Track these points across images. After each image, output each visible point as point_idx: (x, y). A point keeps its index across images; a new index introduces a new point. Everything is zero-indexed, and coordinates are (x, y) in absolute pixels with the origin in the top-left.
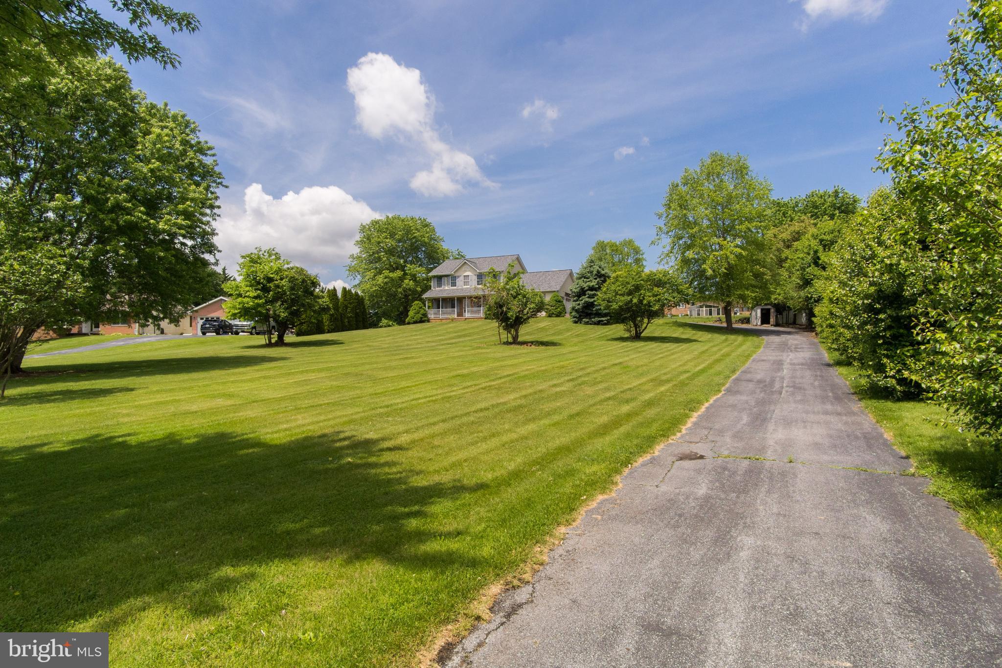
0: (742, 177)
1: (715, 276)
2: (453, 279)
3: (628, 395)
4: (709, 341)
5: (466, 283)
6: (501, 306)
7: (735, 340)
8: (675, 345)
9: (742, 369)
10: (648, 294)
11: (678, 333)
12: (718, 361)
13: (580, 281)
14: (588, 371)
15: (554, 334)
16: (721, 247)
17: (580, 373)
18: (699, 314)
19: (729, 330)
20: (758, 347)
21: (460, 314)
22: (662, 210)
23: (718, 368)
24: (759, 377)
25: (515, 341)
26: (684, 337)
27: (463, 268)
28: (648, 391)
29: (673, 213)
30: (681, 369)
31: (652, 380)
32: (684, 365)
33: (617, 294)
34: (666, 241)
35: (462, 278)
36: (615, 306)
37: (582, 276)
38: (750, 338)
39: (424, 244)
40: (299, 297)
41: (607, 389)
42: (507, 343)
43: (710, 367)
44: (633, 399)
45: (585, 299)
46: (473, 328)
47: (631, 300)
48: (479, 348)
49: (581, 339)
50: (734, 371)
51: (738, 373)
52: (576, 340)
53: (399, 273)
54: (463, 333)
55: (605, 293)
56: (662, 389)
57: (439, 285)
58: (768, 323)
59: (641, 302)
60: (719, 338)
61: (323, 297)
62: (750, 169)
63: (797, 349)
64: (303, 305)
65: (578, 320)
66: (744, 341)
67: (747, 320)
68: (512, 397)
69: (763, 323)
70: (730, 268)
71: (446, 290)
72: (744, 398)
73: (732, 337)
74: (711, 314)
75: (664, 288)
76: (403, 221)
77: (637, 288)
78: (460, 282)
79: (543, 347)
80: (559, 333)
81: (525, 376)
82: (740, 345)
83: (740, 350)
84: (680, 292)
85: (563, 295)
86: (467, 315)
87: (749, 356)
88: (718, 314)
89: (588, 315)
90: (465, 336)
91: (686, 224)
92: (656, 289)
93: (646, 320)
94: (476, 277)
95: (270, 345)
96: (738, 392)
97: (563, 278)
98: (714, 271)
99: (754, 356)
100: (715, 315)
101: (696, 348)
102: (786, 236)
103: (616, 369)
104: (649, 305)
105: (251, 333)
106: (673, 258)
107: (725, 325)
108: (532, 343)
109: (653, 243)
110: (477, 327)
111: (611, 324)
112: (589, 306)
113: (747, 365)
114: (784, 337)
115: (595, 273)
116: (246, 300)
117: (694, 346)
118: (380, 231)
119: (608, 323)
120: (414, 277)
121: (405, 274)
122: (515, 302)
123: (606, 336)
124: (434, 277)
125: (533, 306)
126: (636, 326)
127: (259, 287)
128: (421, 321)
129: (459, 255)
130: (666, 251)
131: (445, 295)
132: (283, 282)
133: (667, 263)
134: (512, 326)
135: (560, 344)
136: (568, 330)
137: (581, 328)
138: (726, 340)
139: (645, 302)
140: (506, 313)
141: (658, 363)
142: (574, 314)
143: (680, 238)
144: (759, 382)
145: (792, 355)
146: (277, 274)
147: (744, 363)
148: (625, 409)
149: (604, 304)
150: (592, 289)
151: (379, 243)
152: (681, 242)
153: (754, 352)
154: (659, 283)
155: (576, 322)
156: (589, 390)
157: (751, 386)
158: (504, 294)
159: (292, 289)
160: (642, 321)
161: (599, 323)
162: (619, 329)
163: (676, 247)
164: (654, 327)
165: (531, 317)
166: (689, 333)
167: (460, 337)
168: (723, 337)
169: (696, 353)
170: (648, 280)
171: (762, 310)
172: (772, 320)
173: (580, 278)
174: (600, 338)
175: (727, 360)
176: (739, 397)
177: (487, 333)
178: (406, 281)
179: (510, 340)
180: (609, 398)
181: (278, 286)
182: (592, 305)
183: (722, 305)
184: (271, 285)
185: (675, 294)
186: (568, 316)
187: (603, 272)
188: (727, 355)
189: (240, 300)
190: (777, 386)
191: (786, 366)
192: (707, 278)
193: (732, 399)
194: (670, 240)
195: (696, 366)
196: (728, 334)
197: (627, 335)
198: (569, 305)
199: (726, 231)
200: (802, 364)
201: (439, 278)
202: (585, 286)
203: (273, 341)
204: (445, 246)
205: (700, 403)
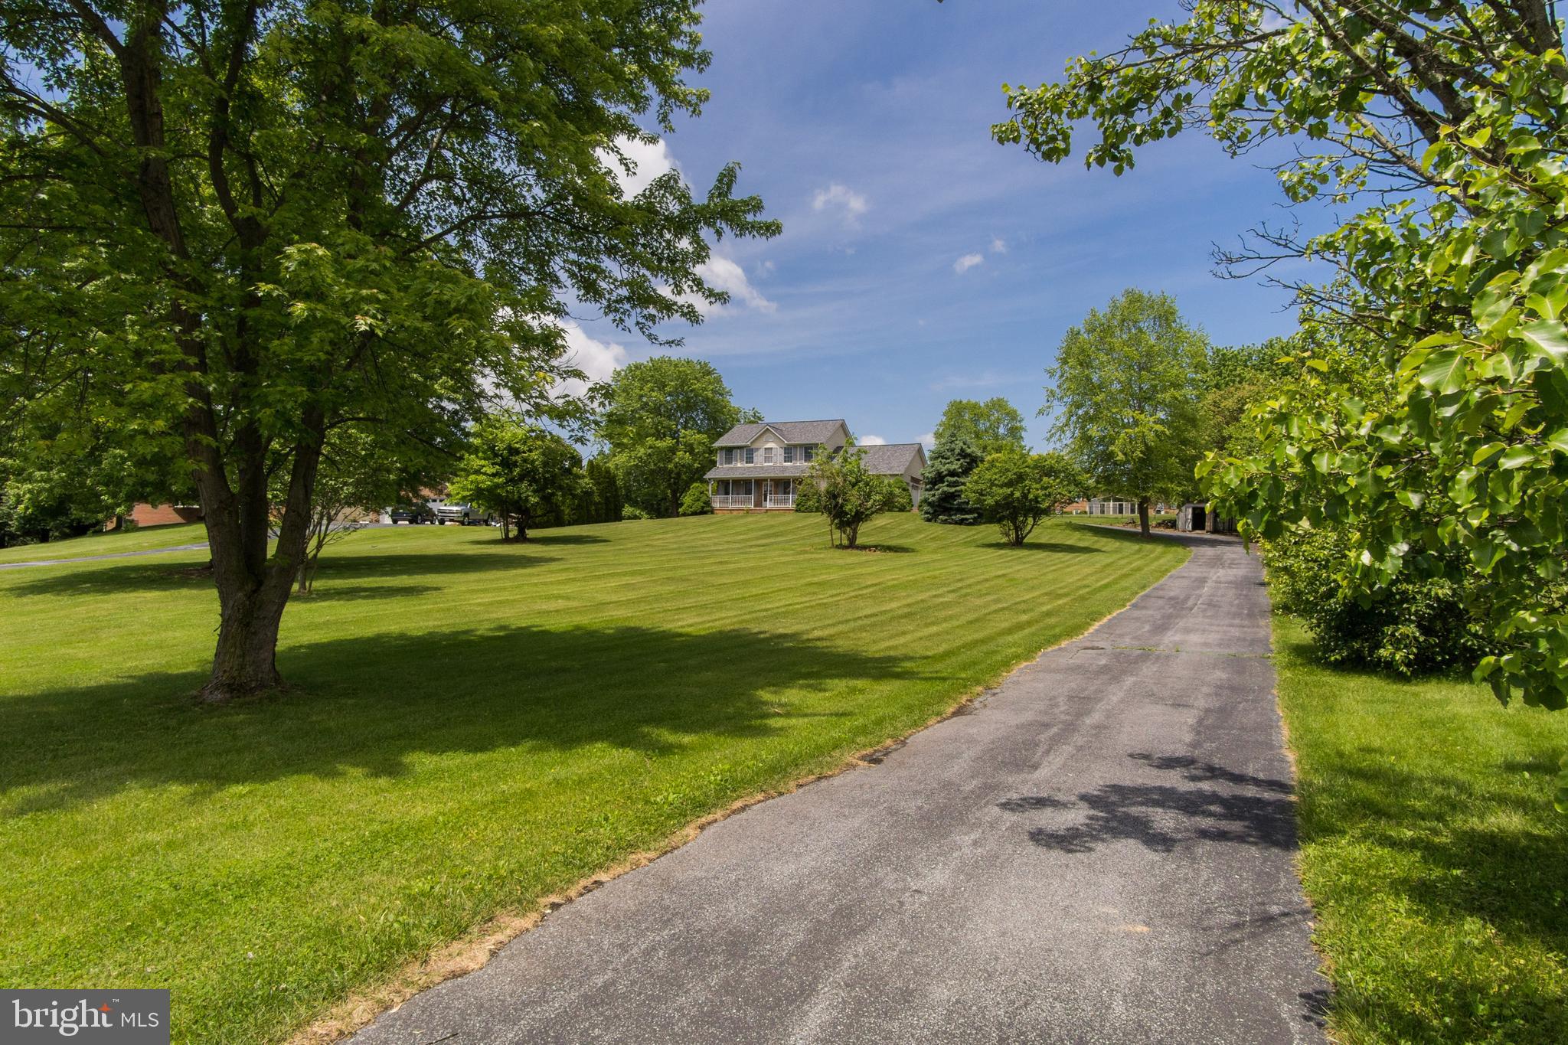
0: (1169, 326)
1: (1127, 462)
2: (749, 453)
3: (1023, 606)
4: (1116, 551)
5: (767, 459)
6: (835, 497)
7: (1152, 552)
8: (1069, 556)
9: (1155, 585)
10: (1035, 486)
11: (1074, 538)
12: (1125, 576)
13: (937, 462)
14: (968, 582)
15: (900, 537)
16: (1136, 423)
17: (960, 585)
18: (1103, 512)
19: (1145, 536)
20: (1182, 561)
21: (758, 504)
22: (1056, 365)
23: (1124, 583)
24: (1172, 594)
25: (852, 545)
26: (1082, 544)
27: (764, 438)
28: (1043, 604)
29: (1069, 372)
30: (1080, 584)
31: (1046, 594)
32: (1083, 579)
33: (993, 484)
34: (1060, 410)
35: (761, 452)
36: (990, 501)
37: (938, 456)
38: (1174, 549)
39: (706, 400)
40: (554, 476)
41: (998, 601)
42: (841, 547)
43: (1115, 582)
44: (1032, 610)
45: (943, 488)
46: (783, 524)
47: (1012, 494)
48: (806, 552)
49: (939, 543)
50: (1144, 587)
51: (1148, 590)
52: (933, 545)
53: (668, 442)
54: (771, 531)
55: (976, 482)
56: (1060, 602)
57: (729, 460)
58: (1202, 528)
59: (1025, 496)
60: (1131, 547)
61: (583, 477)
62: (1179, 314)
63: (1232, 564)
64: (561, 488)
65: (932, 518)
66: (1164, 553)
67: (1173, 524)
68: (894, 605)
69: (1195, 528)
70: (1148, 450)
71: (738, 468)
72: (1150, 612)
73: (1149, 547)
74: (1121, 511)
75: (1057, 477)
76: (676, 366)
77: (1021, 477)
78: (759, 457)
79: (892, 554)
80: (907, 534)
81: (894, 586)
82: (1157, 558)
83: (1156, 564)
84: (1077, 484)
85: (908, 480)
86: (769, 505)
87: (1167, 571)
88: (1133, 511)
89: (947, 511)
90: (775, 535)
91: (1089, 388)
92: (1045, 479)
93: (1030, 520)
94: (782, 451)
95: (506, 540)
96: (1144, 608)
97: (908, 456)
98: (1125, 454)
99: (1173, 572)
100: (1127, 514)
101: (1100, 560)
102: (1230, 403)
103: (1000, 581)
104: (1036, 500)
105: (463, 523)
106: (1068, 434)
107: (1139, 529)
108: (876, 547)
109: (1041, 412)
110: (789, 523)
111: (980, 524)
112: (948, 497)
113: (1162, 581)
114: (1220, 549)
115: (957, 451)
116: (481, 478)
117: (1096, 557)
118: (643, 381)
119: (975, 522)
120: (690, 449)
121: (678, 442)
122: (854, 492)
123: (974, 541)
124: (722, 448)
125: (878, 497)
126: (1017, 529)
127: (498, 460)
128: (702, 512)
129: (754, 416)
130: (1059, 424)
131: (737, 475)
132: (534, 455)
133: (1060, 440)
134: (849, 524)
135: (913, 551)
136: (919, 531)
137: (937, 529)
138: (1139, 551)
139: (1031, 496)
140: (842, 506)
141: (1050, 576)
142: (926, 508)
143: (1079, 407)
144: (1171, 598)
145: (1221, 572)
146: (525, 443)
147: (1158, 579)
148: (1024, 618)
149: (973, 496)
150: (952, 474)
151: (641, 396)
152: (1080, 412)
153: (1174, 567)
154: (1050, 472)
155: (929, 520)
156: (978, 602)
157: (1161, 602)
158: (839, 480)
159: (545, 464)
160: (1024, 522)
161: (961, 522)
162: (993, 532)
163: (1074, 418)
164: (1042, 531)
165: (876, 512)
166: (1088, 540)
167: (768, 536)
168: (1136, 547)
169: (1098, 566)
170: (1036, 467)
171: (1194, 509)
172: (1208, 525)
173: (936, 458)
174: (967, 544)
175: (1138, 575)
176: (1144, 612)
177: (805, 533)
178: (680, 454)
179: (845, 542)
180: (1003, 609)
181: (525, 461)
182: (953, 496)
183: (1136, 501)
184: (518, 458)
185: (1072, 487)
186: (915, 510)
187: (969, 451)
188: (1139, 569)
189: (472, 477)
190: (1190, 603)
191: (1210, 584)
192: (1115, 463)
193: (1137, 613)
194: (1065, 410)
195: (1097, 581)
196: (1143, 542)
197: (1004, 540)
198: (918, 496)
199: (1144, 400)
200: (1230, 582)
201: (729, 451)
202: (944, 469)
203: (511, 535)
204: (734, 402)
205: (1102, 615)
